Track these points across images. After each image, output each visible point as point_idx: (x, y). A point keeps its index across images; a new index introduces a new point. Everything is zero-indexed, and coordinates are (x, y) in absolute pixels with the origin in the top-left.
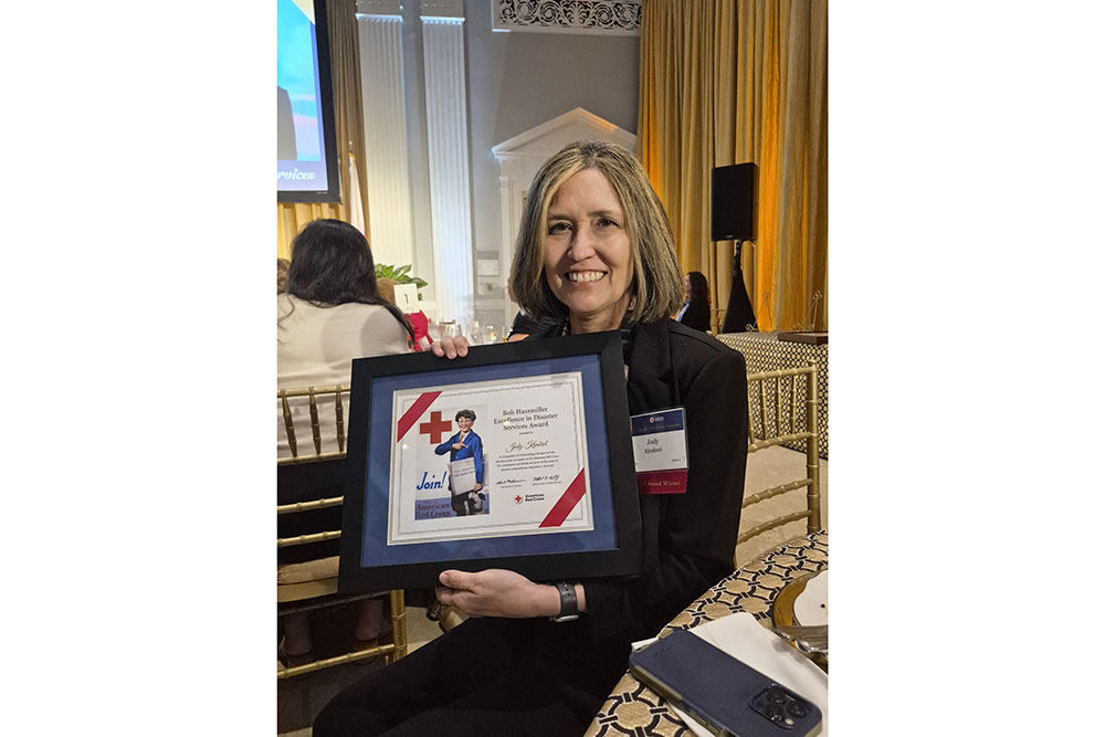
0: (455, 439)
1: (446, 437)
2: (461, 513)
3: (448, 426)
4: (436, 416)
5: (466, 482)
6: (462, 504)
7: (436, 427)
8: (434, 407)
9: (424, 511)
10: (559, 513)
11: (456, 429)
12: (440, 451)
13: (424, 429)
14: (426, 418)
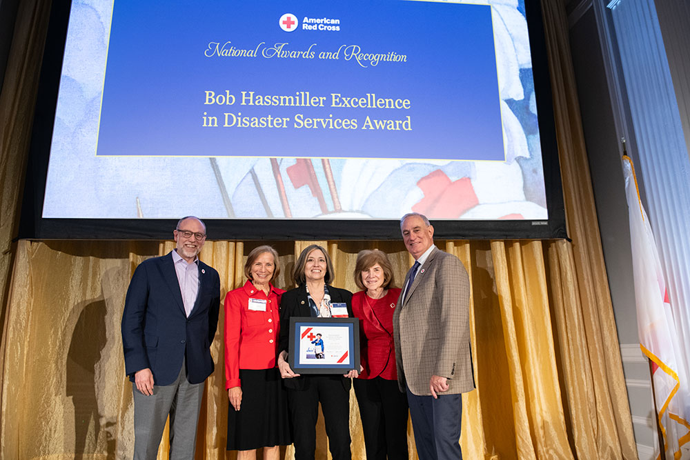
0: (316, 340)
1: (314, 339)
2: (318, 358)
3: (315, 337)
4: (311, 334)
5: (319, 351)
6: (318, 356)
7: (311, 337)
8: (311, 332)
9: (308, 357)
10: (341, 360)
11: (317, 338)
12: (313, 343)
13: (308, 337)
14: (309, 334)
